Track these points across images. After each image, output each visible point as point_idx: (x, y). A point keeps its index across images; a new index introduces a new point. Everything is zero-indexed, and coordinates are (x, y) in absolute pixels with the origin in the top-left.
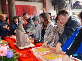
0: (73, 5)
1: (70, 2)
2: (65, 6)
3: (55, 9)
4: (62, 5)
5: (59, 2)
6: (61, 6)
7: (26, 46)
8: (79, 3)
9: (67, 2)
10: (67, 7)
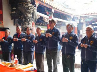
0: (36, 19)
1: (33, 16)
2: (28, 20)
3: (16, 24)
4: (24, 19)
5: (20, 14)
6: (22, 20)
8: (44, 19)
9: (30, 15)
10: (30, 21)
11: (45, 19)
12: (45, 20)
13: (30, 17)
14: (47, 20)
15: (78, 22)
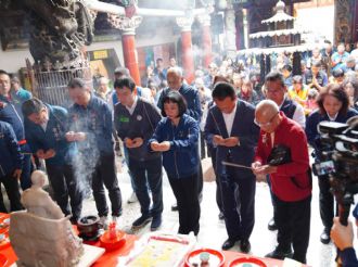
7: (77, 263)
10: (72, 44)
11: (114, 18)
12: (114, 24)
13: (72, 32)
14: (119, 20)
15: (212, 10)
